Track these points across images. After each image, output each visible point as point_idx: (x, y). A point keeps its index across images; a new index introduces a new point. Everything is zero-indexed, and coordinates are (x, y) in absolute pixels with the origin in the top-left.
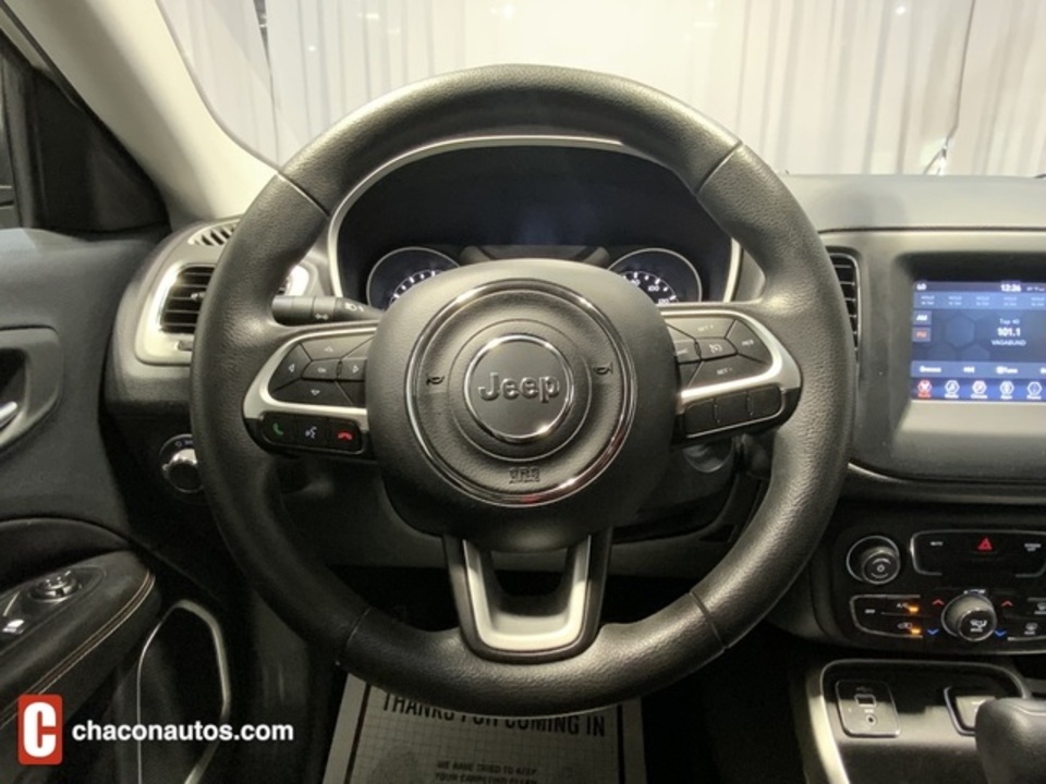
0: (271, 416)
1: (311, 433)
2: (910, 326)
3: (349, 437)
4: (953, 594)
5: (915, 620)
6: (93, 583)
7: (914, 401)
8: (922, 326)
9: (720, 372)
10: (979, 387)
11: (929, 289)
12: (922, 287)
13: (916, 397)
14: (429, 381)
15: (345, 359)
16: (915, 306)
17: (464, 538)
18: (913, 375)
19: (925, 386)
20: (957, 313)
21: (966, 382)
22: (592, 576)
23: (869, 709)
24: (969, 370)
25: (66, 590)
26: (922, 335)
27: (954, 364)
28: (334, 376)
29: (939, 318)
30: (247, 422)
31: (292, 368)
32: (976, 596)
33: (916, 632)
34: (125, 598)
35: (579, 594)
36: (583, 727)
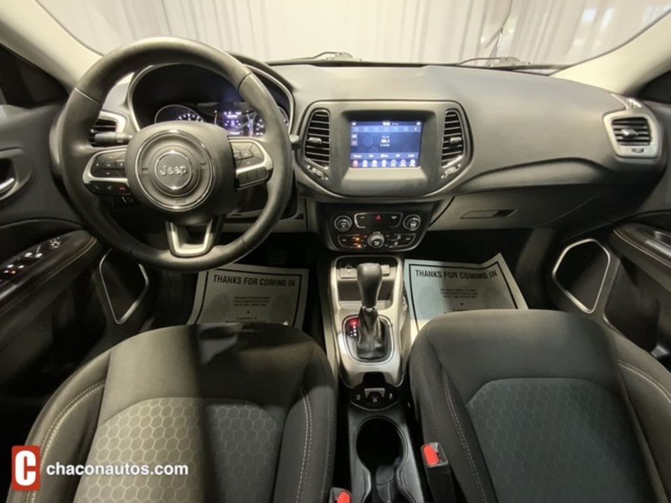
0: (93, 182)
1: (109, 188)
2: (350, 140)
3: (124, 189)
4: (370, 234)
5: (359, 242)
6: (68, 242)
7: (350, 169)
8: (354, 139)
9: (248, 163)
10: (375, 163)
11: (357, 125)
12: (354, 124)
13: (352, 167)
14: (143, 169)
15: (118, 161)
16: (352, 131)
17: (171, 221)
18: (352, 158)
19: (356, 163)
20: (367, 134)
21: (370, 161)
22: (212, 231)
23: (349, 270)
24: (371, 156)
25: (58, 244)
26: (354, 143)
27: (365, 154)
28: (113, 167)
29: (361, 136)
30: (85, 185)
31: (97, 165)
32: (377, 234)
33: (359, 246)
34: (82, 246)
35: (208, 237)
36: (287, 284)
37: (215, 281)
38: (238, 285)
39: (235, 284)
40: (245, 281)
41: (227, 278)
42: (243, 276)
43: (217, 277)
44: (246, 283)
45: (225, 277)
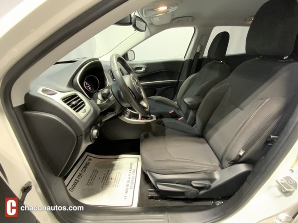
36: (89, 162)
37: (72, 192)
38: (79, 183)
39: (78, 184)
40: (78, 178)
41: (73, 185)
42: (75, 178)
43: (71, 189)
44: (80, 178)
45: (72, 186)
